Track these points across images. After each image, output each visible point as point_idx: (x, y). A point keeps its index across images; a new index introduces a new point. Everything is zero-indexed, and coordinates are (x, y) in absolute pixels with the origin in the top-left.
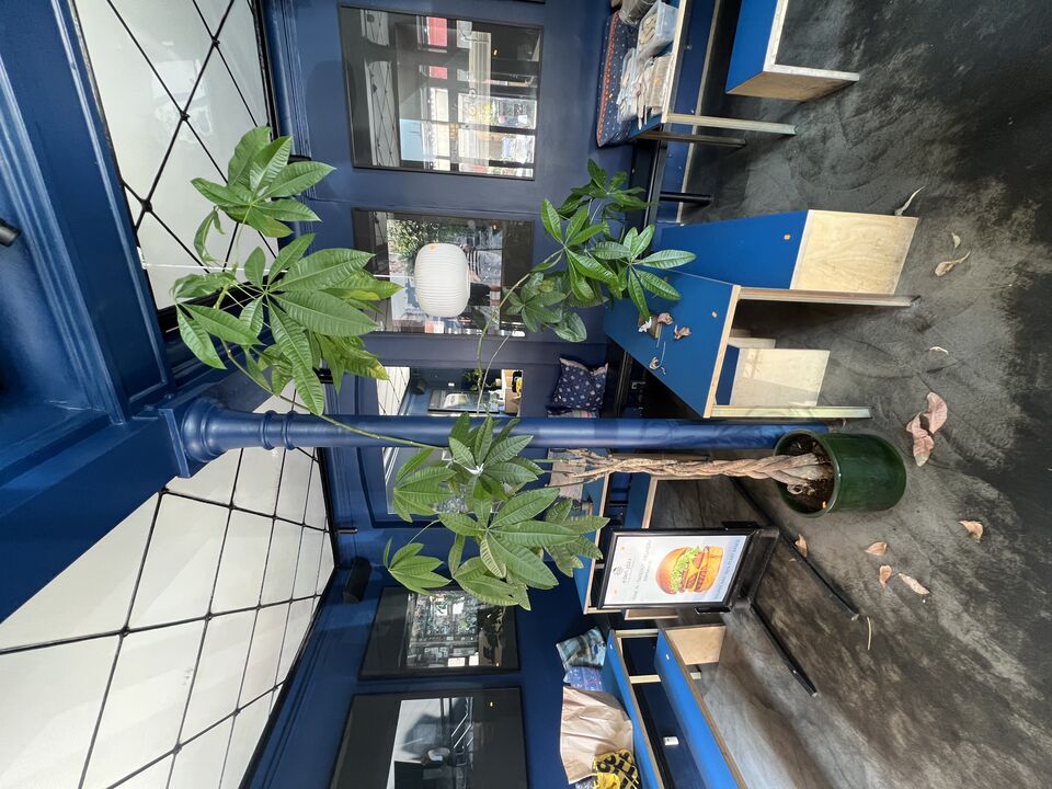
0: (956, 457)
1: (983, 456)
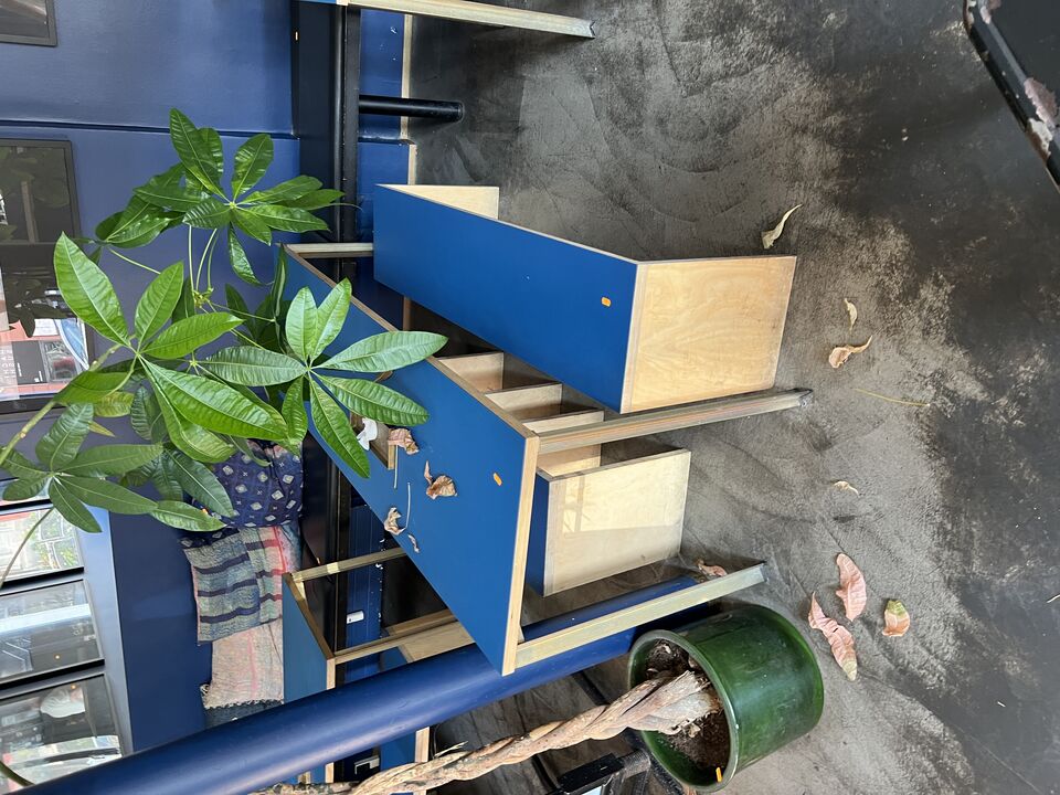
0: (884, 663)
1: (920, 668)
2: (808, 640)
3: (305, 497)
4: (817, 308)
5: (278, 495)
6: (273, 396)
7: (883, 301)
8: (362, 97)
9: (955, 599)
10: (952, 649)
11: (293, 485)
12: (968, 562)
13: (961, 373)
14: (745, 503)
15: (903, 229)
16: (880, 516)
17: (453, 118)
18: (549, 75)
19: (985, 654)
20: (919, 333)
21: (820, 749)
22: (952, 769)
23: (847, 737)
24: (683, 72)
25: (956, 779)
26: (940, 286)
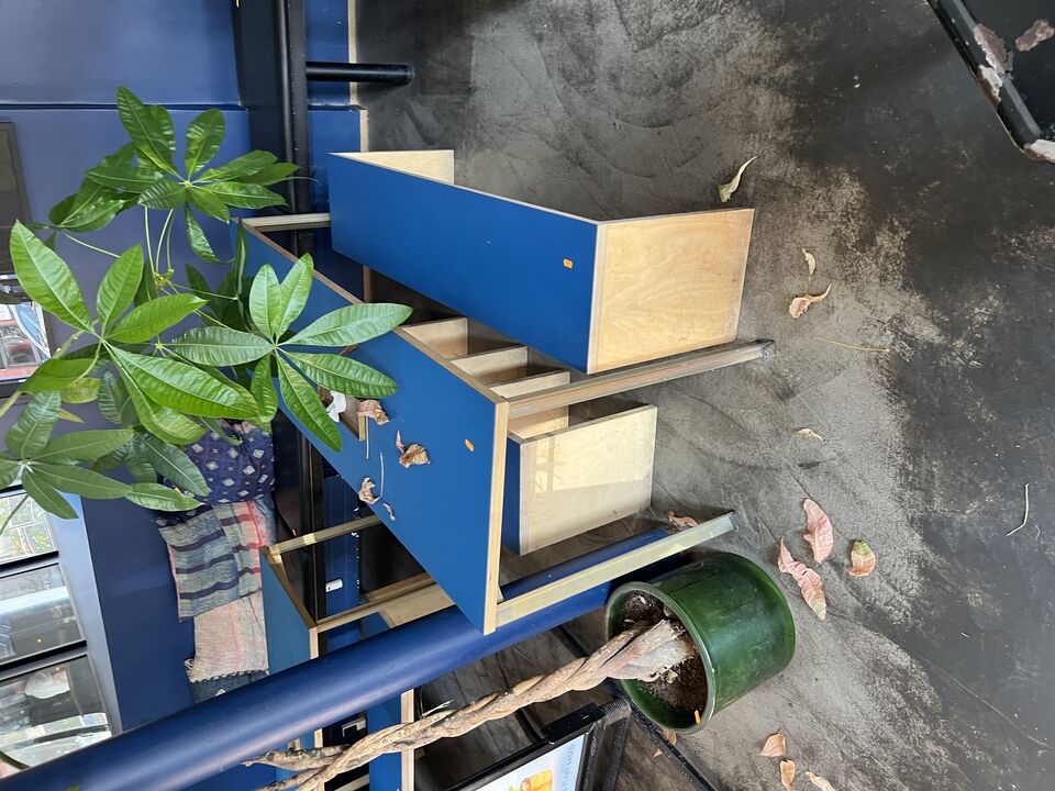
0: (852, 601)
1: (886, 604)
2: (779, 585)
3: (277, 471)
4: (776, 260)
5: (250, 470)
6: (240, 375)
7: (841, 250)
8: (309, 64)
9: (918, 537)
10: (916, 585)
11: (264, 460)
12: (929, 501)
13: (918, 317)
14: (713, 455)
15: (858, 177)
16: (845, 461)
17: (403, 81)
18: (498, 33)
19: (948, 588)
20: (877, 280)
21: (794, 687)
22: (920, 699)
23: (818, 674)
24: (634, 26)
25: (925, 708)
26: (896, 232)
